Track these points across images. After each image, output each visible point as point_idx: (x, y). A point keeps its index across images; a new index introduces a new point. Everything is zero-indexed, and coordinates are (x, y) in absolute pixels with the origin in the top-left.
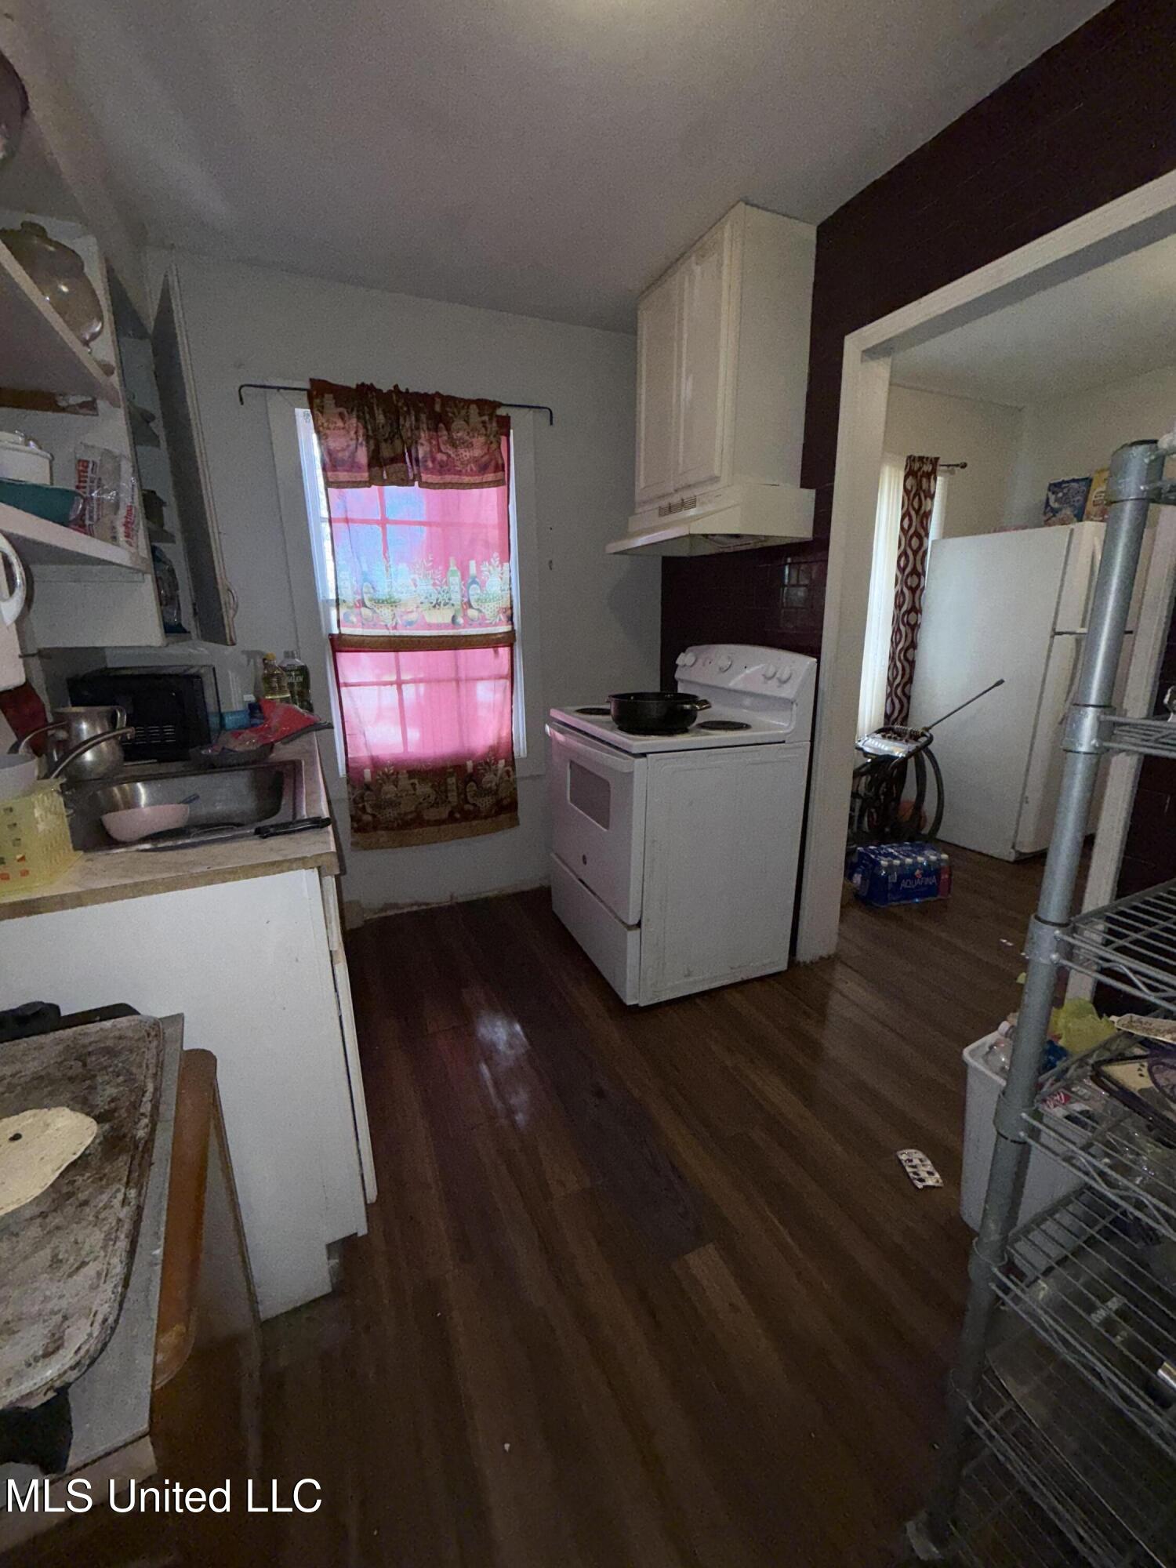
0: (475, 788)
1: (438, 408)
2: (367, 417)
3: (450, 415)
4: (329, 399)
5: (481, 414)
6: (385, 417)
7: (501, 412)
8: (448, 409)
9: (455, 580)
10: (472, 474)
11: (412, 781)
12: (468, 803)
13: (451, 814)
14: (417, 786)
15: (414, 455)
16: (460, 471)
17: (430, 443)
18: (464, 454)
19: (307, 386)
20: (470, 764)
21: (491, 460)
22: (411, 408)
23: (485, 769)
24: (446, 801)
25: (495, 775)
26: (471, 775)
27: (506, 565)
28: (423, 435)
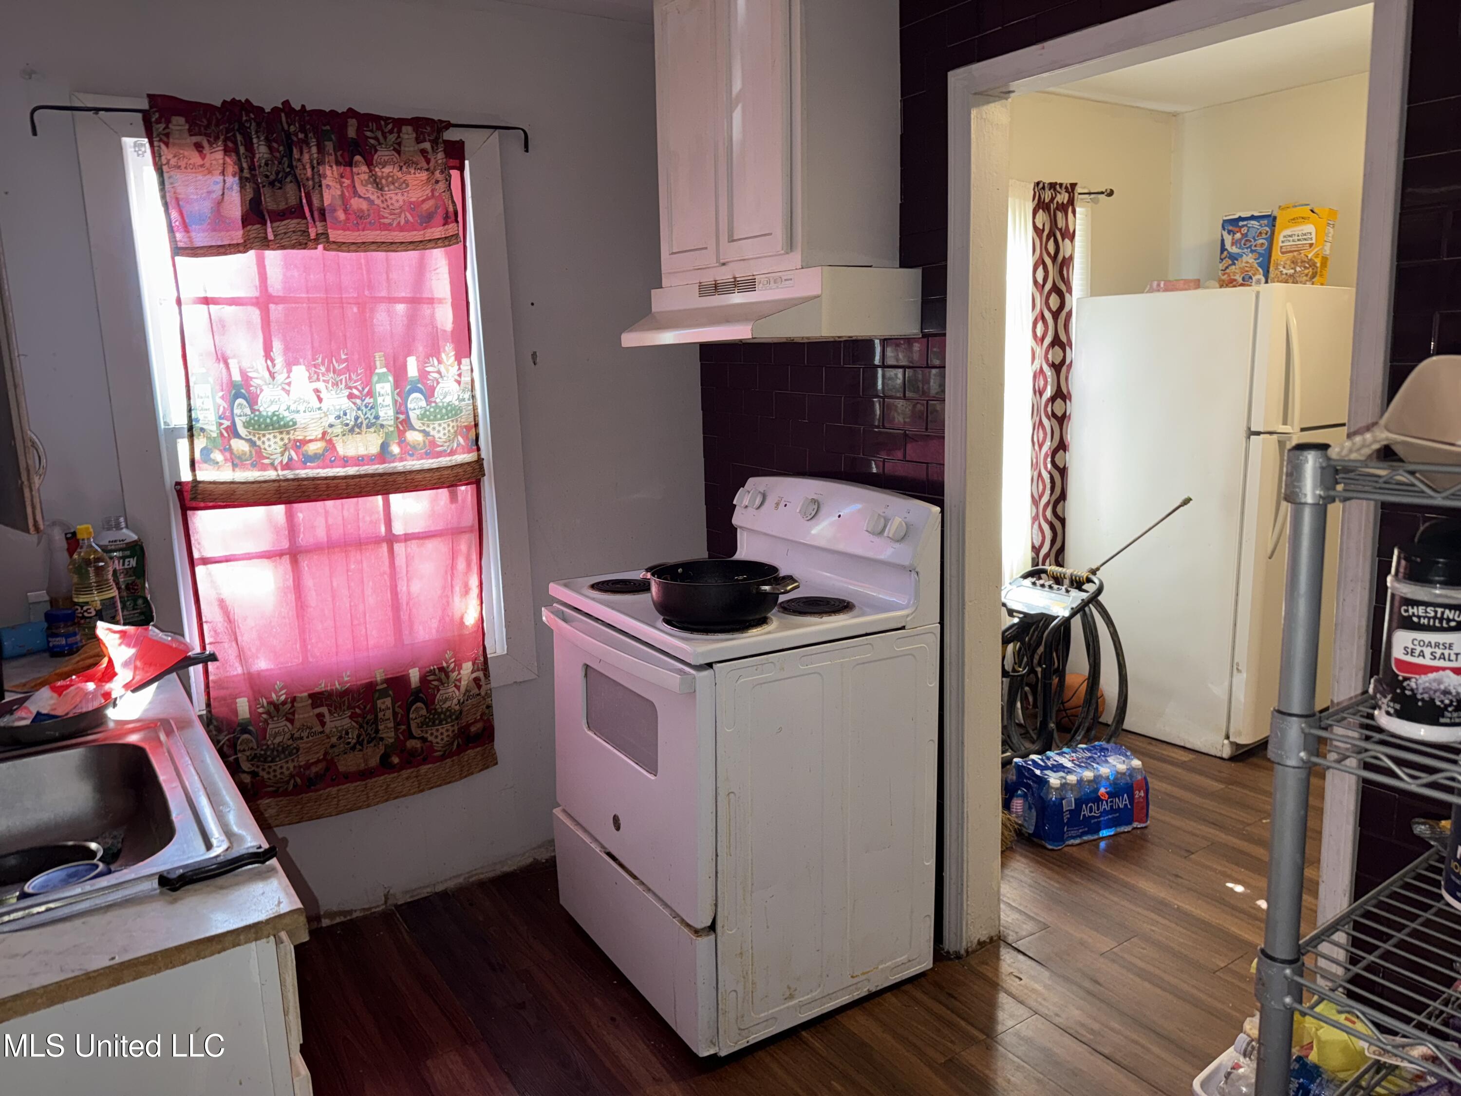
0: (424, 712)
1: (352, 133)
2: (242, 150)
3: (372, 141)
4: (178, 123)
5: (418, 141)
6: (270, 148)
7: (451, 135)
8: (368, 134)
9: (384, 389)
10: (406, 227)
11: (317, 711)
12: (412, 737)
13: (385, 759)
14: (327, 718)
15: (316, 202)
16: (390, 224)
17: (341, 184)
18: (395, 198)
19: (144, 105)
20: (414, 675)
21: (436, 208)
22: (311, 135)
23: (440, 680)
24: (374, 738)
25: (458, 688)
26: (418, 690)
27: (465, 361)
28: (328, 173)
